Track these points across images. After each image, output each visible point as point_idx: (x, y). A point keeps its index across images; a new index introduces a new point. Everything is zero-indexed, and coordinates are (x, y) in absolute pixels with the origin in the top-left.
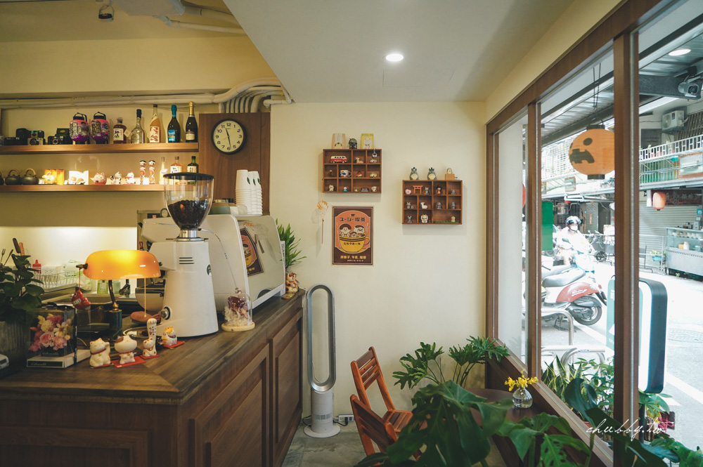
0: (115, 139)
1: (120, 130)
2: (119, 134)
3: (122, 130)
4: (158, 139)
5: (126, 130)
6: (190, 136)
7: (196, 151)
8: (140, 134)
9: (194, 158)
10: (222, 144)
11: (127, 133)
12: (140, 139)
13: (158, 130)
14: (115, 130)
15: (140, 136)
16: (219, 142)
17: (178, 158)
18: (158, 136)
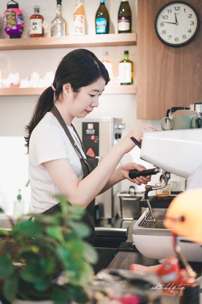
0: (33, 32)
1: (38, 21)
2: (37, 26)
3: (40, 20)
4: (84, 30)
5: (44, 21)
6: (124, 25)
7: (134, 43)
8: (61, 24)
9: (127, 53)
10: (168, 33)
11: (45, 24)
12: (62, 31)
13: (83, 20)
14: (33, 21)
15: (62, 28)
16: (164, 32)
17: (107, 53)
18: (83, 26)
